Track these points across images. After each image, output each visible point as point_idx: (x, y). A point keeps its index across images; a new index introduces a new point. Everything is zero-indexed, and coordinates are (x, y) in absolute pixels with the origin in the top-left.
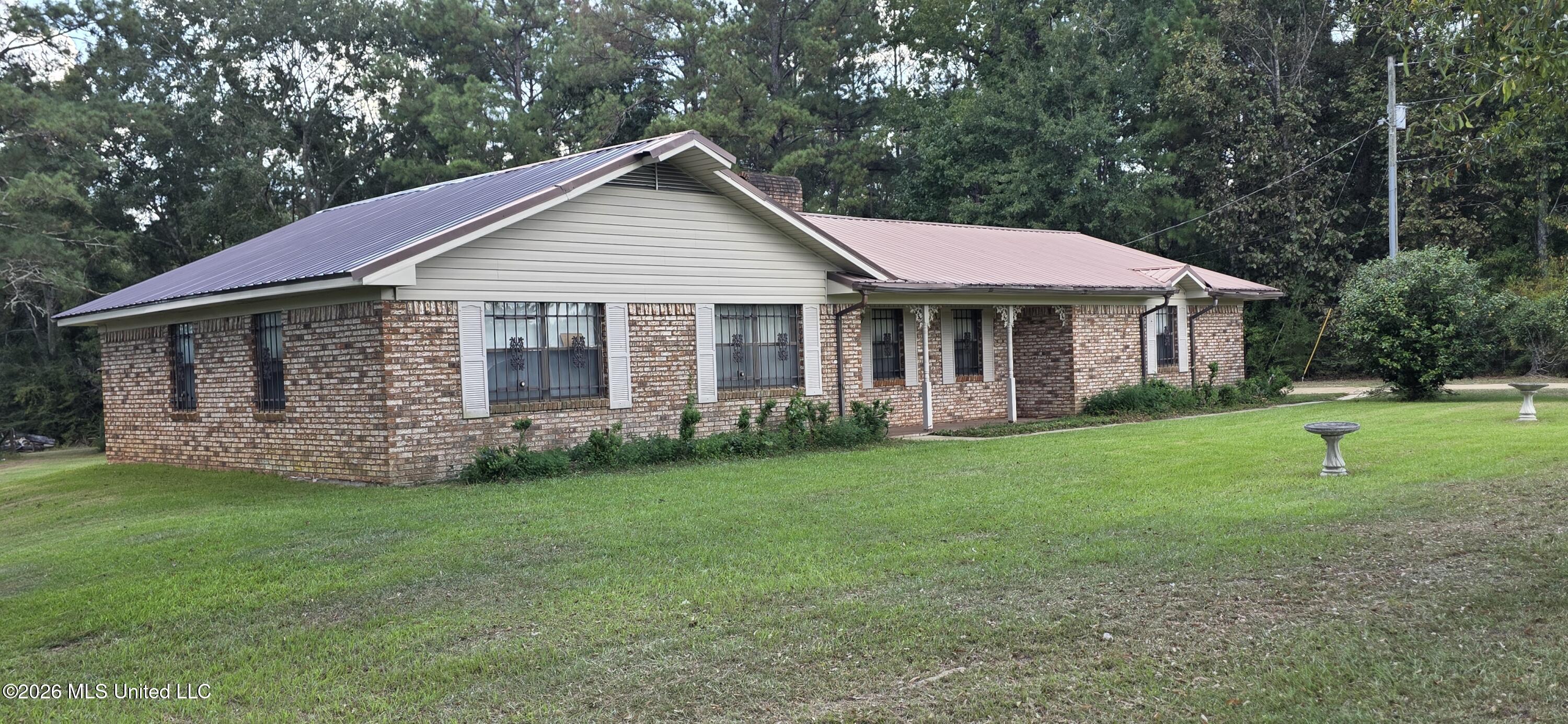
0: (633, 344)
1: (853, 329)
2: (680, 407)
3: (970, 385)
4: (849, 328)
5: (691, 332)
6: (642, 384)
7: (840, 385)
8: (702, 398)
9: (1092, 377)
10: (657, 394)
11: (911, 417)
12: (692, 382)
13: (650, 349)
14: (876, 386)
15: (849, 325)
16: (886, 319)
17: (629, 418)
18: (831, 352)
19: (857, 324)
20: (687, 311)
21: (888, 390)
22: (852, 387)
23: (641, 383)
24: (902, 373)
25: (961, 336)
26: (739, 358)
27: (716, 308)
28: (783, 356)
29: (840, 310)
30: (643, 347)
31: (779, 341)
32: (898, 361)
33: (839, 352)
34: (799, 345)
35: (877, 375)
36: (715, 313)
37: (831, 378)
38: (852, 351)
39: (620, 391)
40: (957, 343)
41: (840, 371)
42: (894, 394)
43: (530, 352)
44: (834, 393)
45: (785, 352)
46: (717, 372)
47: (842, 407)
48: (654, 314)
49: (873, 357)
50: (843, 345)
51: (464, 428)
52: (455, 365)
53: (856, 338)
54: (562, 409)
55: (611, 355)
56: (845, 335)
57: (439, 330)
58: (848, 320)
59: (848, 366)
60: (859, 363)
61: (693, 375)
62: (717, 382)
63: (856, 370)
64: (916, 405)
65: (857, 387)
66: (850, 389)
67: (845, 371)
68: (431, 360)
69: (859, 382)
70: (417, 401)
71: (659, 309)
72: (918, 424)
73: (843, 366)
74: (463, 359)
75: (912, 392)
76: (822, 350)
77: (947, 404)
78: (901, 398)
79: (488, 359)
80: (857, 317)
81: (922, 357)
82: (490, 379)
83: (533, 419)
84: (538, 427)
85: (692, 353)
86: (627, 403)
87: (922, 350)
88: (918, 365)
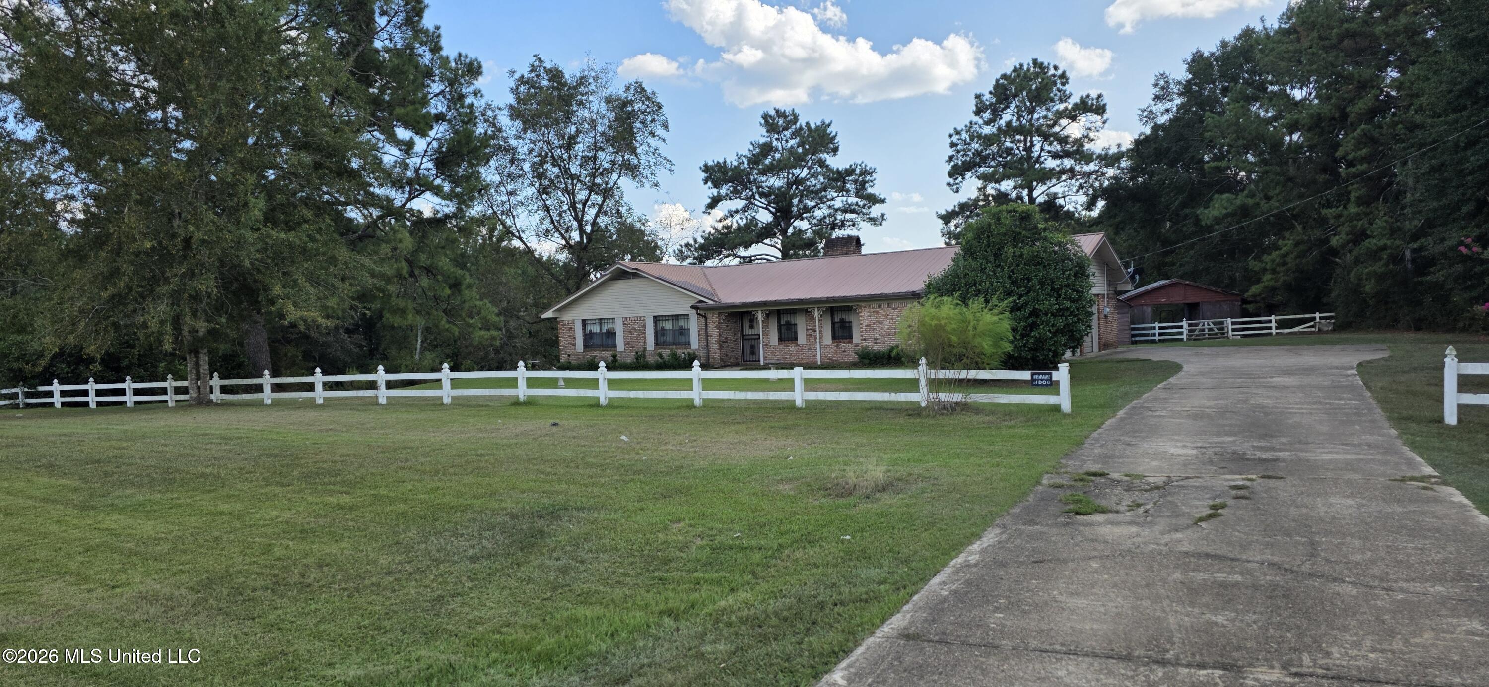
0: (624, 331)
2: (643, 351)
4: (713, 322)
5: (644, 326)
6: (628, 344)
7: (707, 346)
8: (648, 349)
10: (632, 347)
11: (802, 359)
12: (645, 343)
13: (630, 332)
14: (779, 344)
16: (790, 315)
17: (624, 355)
18: (703, 332)
19: (716, 321)
20: (642, 319)
21: (788, 346)
22: (715, 346)
23: (627, 344)
24: (796, 339)
25: (836, 320)
26: (663, 335)
27: (655, 317)
28: (682, 334)
29: (709, 315)
30: (629, 331)
31: (682, 328)
32: (796, 333)
33: (707, 332)
34: (689, 329)
35: (781, 339)
36: (656, 319)
37: (704, 343)
38: (714, 331)
39: (620, 346)
40: (833, 324)
41: (707, 339)
42: (792, 348)
43: (596, 333)
44: (705, 348)
45: (682, 332)
46: (655, 339)
47: (708, 354)
48: (630, 321)
49: (779, 331)
50: (709, 329)
51: (577, 355)
52: (575, 338)
53: (715, 326)
54: (603, 351)
55: (617, 334)
56: (710, 325)
57: (572, 328)
58: (712, 319)
59: (711, 337)
60: (717, 336)
61: (645, 341)
62: (655, 343)
63: (716, 339)
64: (805, 354)
65: (717, 346)
66: (713, 347)
67: (710, 339)
68: (569, 336)
69: (717, 344)
70: (566, 347)
71: (633, 319)
72: (807, 363)
73: (709, 337)
74: (576, 336)
75: (803, 347)
76: (699, 331)
77: (827, 354)
78: (796, 350)
79: (583, 336)
80: (717, 318)
81: (810, 331)
82: (584, 342)
83: (595, 354)
84: (596, 356)
85: (645, 333)
86: (623, 350)
87: (810, 328)
88: (806, 335)
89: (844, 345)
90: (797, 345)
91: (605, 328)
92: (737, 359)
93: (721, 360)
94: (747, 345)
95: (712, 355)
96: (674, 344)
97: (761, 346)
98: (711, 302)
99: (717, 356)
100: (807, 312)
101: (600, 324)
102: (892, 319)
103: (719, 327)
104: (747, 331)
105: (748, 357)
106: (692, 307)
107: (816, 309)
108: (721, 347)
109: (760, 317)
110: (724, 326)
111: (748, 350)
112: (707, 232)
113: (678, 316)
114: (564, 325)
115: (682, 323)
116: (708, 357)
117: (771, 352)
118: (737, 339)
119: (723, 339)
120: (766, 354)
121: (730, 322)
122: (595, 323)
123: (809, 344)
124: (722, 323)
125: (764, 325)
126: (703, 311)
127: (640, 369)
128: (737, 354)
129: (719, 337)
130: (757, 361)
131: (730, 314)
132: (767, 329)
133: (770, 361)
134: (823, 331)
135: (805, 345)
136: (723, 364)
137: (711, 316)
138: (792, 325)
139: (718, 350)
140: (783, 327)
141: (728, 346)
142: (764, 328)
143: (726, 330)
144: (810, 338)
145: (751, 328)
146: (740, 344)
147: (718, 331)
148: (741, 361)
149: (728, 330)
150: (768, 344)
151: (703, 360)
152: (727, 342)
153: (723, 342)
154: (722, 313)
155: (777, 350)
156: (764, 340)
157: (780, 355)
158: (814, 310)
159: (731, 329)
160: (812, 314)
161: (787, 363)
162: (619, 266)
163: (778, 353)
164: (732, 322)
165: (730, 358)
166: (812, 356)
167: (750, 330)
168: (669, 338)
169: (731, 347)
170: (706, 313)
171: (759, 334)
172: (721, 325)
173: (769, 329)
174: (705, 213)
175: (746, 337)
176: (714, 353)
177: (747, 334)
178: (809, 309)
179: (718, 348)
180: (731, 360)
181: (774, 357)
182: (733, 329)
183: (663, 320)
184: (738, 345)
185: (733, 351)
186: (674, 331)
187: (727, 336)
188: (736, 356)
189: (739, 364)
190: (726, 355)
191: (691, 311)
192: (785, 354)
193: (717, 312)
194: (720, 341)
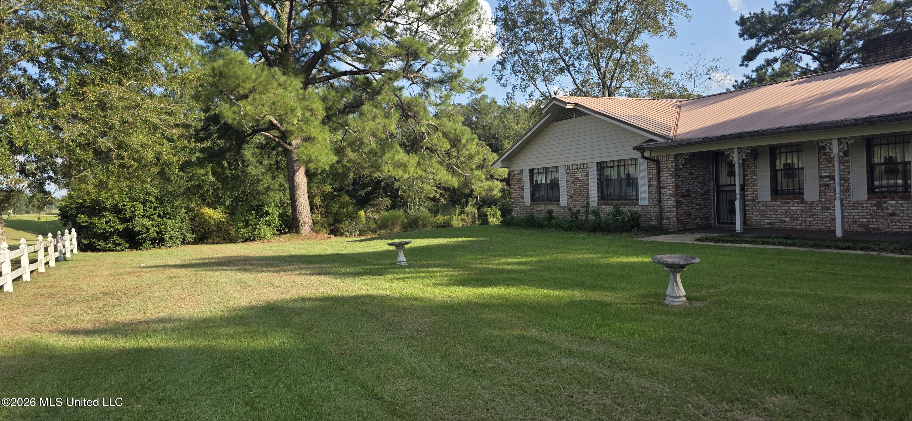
0: (567, 181)
1: (670, 169)
2: (584, 207)
3: (893, 202)
4: (667, 168)
5: (587, 176)
7: (660, 201)
8: (591, 204)
10: (576, 201)
11: (812, 224)
12: (588, 197)
13: (573, 183)
14: (772, 199)
15: (667, 167)
16: (792, 152)
18: (654, 182)
19: (672, 166)
20: (585, 166)
21: (787, 203)
22: (670, 202)
23: (570, 196)
24: (801, 192)
25: (877, 160)
26: (607, 186)
27: (599, 164)
28: (628, 185)
30: (571, 182)
31: (629, 177)
32: (801, 183)
33: (659, 182)
34: (637, 179)
35: (775, 192)
36: (600, 166)
37: (655, 196)
38: (669, 181)
39: (563, 200)
40: (871, 166)
41: (660, 193)
42: (794, 206)
43: (541, 185)
44: (657, 205)
45: (629, 183)
46: (598, 192)
47: (661, 212)
48: (575, 169)
49: (771, 180)
50: (662, 178)
51: (526, 209)
52: (523, 189)
53: (671, 174)
54: (548, 205)
55: (560, 186)
56: (664, 173)
57: (520, 179)
58: (667, 164)
59: (665, 190)
60: (673, 188)
61: (588, 194)
62: (598, 197)
63: (671, 192)
64: (817, 215)
65: (672, 202)
66: (667, 203)
67: (663, 192)
68: (519, 188)
69: (673, 199)
70: (516, 200)
71: (576, 167)
72: (820, 230)
73: (662, 190)
74: (524, 188)
75: (813, 205)
76: (649, 181)
77: (858, 217)
78: (801, 210)
79: (530, 188)
80: (672, 162)
81: (828, 179)
82: (531, 194)
83: (541, 208)
84: (542, 211)
85: (588, 184)
86: (566, 204)
87: (828, 174)
88: (820, 186)
89: (892, 204)
90: (803, 201)
91: (552, 176)
92: (708, 219)
93: (679, 221)
94: (724, 199)
95: (665, 214)
96: (621, 198)
97: (738, 202)
98: (661, 140)
99: (672, 216)
100: (819, 146)
101: (546, 173)
103: (676, 176)
104: (724, 180)
105: (724, 217)
106: (636, 148)
107: (836, 143)
108: (678, 204)
109: (736, 158)
110: (684, 173)
111: (724, 208)
112: (740, 81)
113: (624, 161)
114: (514, 175)
115: (631, 170)
116: (661, 217)
117: (759, 211)
118: (708, 191)
119: (682, 191)
120: (752, 214)
121: (695, 166)
122: (541, 173)
123: (823, 200)
124: (681, 169)
125: (747, 170)
126: (652, 153)
127: (574, 230)
128: (707, 213)
129: (676, 190)
130: (735, 223)
131: (693, 156)
132: (752, 177)
133: (758, 225)
134: (850, 179)
135: (816, 203)
136: (683, 228)
137: (664, 159)
138: (796, 169)
139: (674, 207)
140: (779, 173)
141: (693, 202)
142: (747, 176)
143: (688, 180)
144: (826, 191)
145: (728, 176)
146: (713, 199)
147: (676, 181)
148: (714, 222)
149: (692, 179)
150: (753, 200)
151: (654, 221)
152: (690, 196)
153: (683, 196)
154: (680, 154)
155: (769, 208)
156: (748, 193)
157: (775, 216)
158: (831, 144)
159: (697, 178)
160: (828, 150)
161: (785, 229)
162: (554, 102)
163: (771, 213)
164: (698, 167)
165: (695, 219)
166: (829, 220)
167: (728, 178)
168: (614, 190)
169: (698, 202)
170: (658, 157)
171: (735, 185)
172: (681, 172)
173: (755, 177)
174: (740, 65)
175: (722, 188)
176: (668, 212)
177: (724, 183)
178: (822, 142)
179: (675, 204)
180: (696, 221)
181: (765, 218)
182: (700, 178)
183: (607, 167)
184: (711, 199)
185: (701, 209)
186: (620, 181)
187: (690, 188)
188: (706, 216)
189: (711, 227)
190: (688, 215)
191: (638, 155)
192: (782, 215)
193: (672, 153)
194: (677, 194)
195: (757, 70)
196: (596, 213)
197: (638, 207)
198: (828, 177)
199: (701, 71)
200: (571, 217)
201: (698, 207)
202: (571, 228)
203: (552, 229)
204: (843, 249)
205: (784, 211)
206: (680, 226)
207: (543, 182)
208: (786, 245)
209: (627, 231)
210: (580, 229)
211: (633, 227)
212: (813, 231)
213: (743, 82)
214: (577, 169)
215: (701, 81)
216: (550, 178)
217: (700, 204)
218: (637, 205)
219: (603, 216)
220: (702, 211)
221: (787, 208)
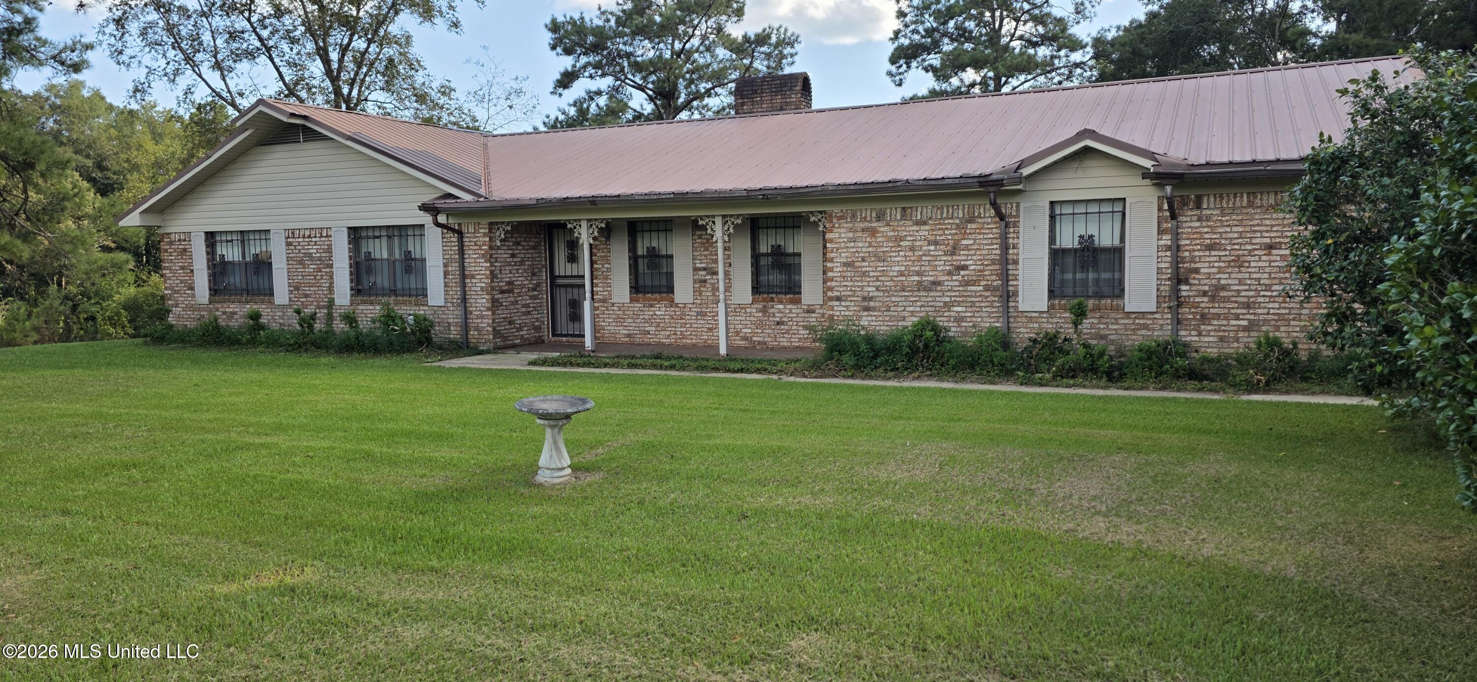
0: (288, 259)
1: (480, 246)
2: (324, 307)
3: (781, 307)
4: (476, 245)
5: (329, 250)
6: (297, 288)
7: (464, 300)
8: (338, 302)
9: (867, 309)
10: (306, 296)
11: (684, 337)
12: (331, 288)
13: (301, 262)
14: (632, 300)
15: (475, 242)
16: (658, 231)
17: (289, 312)
18: (454, 267)
19: (485, 242)
20: (324, 233)
21: (652, 306)
22: (481, 301)
23: (295, 288)
24: (670, 289)
25: (764, 248)
26: (369, 271)
27: (352, 230)
28: (408, 270)
29: (469, 229)
30: (297, 261)
31: (408, 257)
32: (670, 275)
33: (463, 268)
34: (423, 260)
35: (636, 288)
36: (356, 234)
37: (456, 292)
38: (479, 267)
39: (282, 293)
40: (756, 257)
41: (464, 285)
42: (660, 310)
43: (234, 263)
44: (458, 305)
45: (410, 266)
46: (352, 281)
47: (466, 318)
48: (304, 237)
49: (630, 271)
50: (467, 261)
51: (199, 310)
52: (192, 271)
53: (483, 255)
54: (247, 302)
55: (274, 267)
56: (471, 252)
57: (185, 250)
58: (475, 237)
59: (473, 281)
60: (487, 278)
61: (331, 283)
62: (352, 289)
63: (484, 285)
64: (691, 324)
65: (484, 301)
66: (476, 303)
67: (470, 285)
68: (182, 268)
69: (486, 296)
70: (177, 292)
71: (307, 233)
72: (694, 345)
73: (467, 281)
74: (195, 268)
75: (685, 310)
76: (445, 265)
77: (740, 326)
78: (671, 316)
79: (209, 268)
80: (485, 235)
81: (704, 273)
82: (210, 281)
83: (232, 308)
84: (235, 313)
85: (331, 266)
86: (287, 302)
87: (704, 265)
88: (695, 282)
89: (780, 308)
90: (672, 303)
91: (255, 248)
92: (538, 329)
93: (496, 333)
94: (563, 298)
95: (474, 321)
96: (393, 292)
97: (587, 305)
98: (469, 198)
99: (486, 324)
100: (696, 227)
101: (243, 242)
102: (912, 249)
103: (491, 258)
104: (563, 268)
105: (564, 325)
106: (424, 208)
107: (719, 221)
108: (495, 304)
109: (585, 236)
110: (504, 254)
111: (563, 311)
113: (400, 227)
114: (171, 243)
115: (412, 245)
116: (466, 327)
117: (613, 316)
118: (538, 285)
119: (501, 284)
120: (604, 321)
121: (518, 244)
122: (232, 241)
123: (698, 302)
124: (499, 248)
125: (596, 255)
126: (450, 218)
127: (306, 351)
128: (537, 320)
129: (492, 281)
130: (583, 336)
131: (517, 227)
132: (603, 265)
133: (611, 339)
134: (731, 273)
135: (689, 306)
136: (502, 343)
137: (471, 230)
138: (663, 257)
139: (488, 309)
140: (640, 261)
141: (516, 302)
142: (596, 263)
143: (509, 265)
144: (702, 289)
145: (569, 262)
146: (545, 297)
147: (491, 266)
148: (547, 334)
149: (515, 265)
150: (604, 301)
151: (454, 333)
152: (513, 292)
153: (503, 292)
154: (497, 223)
155: (628, 313)
156: (598, 289)
157: (635, 325)
158: (714, 222)
159: (522, 263)
160: (709, 231)
161: (649, 344)
162: (261, 108)
163: (630, 320)
164: (524, 246)
165: (520, 329)
166: (705, 330)
167: (569, 265)
168: (382, 280)
169: (524, 302)
170: (460, 225)
171: (583, 277)
172: (499, 252)
173: (608, 266)
174: (552, 93)
175: (560, 281)
176: (478, 318)
177: (562, 274)
178: (702, 219)
179: (489, 305)
180: (521, 333)
181: (621, 328)
182: (527, 263)
183: (368, 237)
184: (542, 298)
185: (529, 313)
186: (392, 263)
187: (513, 279)
188: (537, 324)
189: (543, 342)
190: (510, 323)
191: (426, 219)
192: (645, 322)
193: (485, 222)
194: (493, 288)
195: (575, 104)
196: (350, 319)
197: (426, 308)
198: (705, 269)
199: (498, 94)
200: (301, 325)
201: (524, 310)
202: (300, 346)
203: (261, 348)
204: (735, 372)
205: (647, 317)
206: (498, 340)
207: (236, 259)
208: (661, 367)
209: (410, 350)
210: (319, 348)
211: (420, 343)
212: (685, 347)
213: (557, 119)
214: (309, 237)
215: (499, 108)
216: (253, 252)
217: (526, 306)
218: (424, 305)
219: (364, 325)
220: (529, 317)
221: (651, 313)
